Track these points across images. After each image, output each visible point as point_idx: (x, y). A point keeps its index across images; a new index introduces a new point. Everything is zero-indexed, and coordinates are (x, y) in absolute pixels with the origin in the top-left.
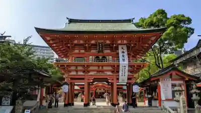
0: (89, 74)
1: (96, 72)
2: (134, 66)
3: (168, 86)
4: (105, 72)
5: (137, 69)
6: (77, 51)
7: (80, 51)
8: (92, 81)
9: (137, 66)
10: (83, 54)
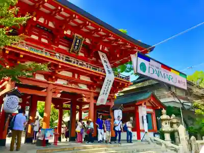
0: (55, 83)
8: (59, 96)
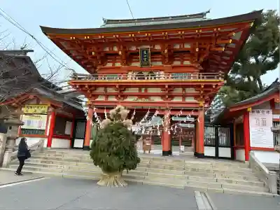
0: (125, 100)
1: (136, 98)
2: (200, 86)
3: (264, 124)
4: (152, 98)
5: (205, 91)
6: (110, 65)
7: (114, 65)
9: (205, 86)
10: (119, 68)
